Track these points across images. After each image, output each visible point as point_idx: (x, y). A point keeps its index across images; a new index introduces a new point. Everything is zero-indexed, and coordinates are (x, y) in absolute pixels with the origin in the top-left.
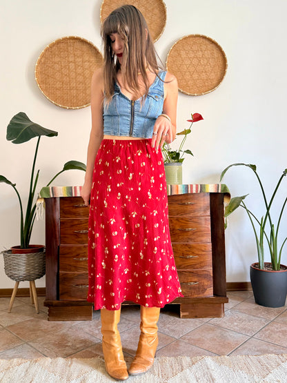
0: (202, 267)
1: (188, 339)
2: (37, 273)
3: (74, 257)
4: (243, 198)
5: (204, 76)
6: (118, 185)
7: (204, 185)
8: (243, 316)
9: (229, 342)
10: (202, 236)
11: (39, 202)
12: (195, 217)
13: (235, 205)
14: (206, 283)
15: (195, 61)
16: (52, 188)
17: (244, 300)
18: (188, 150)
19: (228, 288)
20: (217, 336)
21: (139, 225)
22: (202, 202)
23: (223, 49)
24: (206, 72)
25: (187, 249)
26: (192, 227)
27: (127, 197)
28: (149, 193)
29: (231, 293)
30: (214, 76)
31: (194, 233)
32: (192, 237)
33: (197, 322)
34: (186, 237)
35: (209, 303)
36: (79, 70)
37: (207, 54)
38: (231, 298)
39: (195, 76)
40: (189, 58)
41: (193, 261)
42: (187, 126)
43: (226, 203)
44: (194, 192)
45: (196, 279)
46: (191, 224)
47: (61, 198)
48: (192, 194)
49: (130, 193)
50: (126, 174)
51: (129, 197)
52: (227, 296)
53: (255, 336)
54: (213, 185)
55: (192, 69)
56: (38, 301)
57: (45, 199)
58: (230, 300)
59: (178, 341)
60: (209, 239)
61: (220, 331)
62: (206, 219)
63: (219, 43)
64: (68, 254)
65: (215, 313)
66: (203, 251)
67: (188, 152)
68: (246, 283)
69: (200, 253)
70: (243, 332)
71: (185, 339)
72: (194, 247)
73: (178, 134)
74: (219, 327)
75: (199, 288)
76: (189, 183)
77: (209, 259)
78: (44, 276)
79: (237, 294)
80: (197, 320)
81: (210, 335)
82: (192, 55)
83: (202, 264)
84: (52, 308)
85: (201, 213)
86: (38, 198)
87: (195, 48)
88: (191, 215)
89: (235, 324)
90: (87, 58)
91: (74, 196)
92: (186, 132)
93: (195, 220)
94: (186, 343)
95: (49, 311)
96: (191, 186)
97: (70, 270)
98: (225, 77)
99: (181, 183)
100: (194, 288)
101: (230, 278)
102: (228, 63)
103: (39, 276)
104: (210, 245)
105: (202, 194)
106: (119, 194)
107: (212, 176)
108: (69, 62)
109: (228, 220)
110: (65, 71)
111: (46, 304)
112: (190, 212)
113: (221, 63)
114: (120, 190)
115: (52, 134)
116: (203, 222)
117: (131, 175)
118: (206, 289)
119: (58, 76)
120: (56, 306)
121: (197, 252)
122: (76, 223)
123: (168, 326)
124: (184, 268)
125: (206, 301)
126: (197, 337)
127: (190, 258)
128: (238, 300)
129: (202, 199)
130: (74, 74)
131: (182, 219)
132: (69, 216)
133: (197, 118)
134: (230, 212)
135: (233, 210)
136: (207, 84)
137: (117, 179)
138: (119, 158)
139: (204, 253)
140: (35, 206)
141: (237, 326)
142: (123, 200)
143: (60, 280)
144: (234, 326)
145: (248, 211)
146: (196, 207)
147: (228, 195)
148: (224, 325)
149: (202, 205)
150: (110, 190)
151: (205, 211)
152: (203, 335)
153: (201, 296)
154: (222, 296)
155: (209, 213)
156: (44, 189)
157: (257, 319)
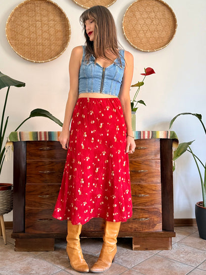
0: (152, 205)
1: (140, 269)
2: (6, 208)
3: (39, 194)
4: (190, 143)
5: (156, 34)
6: (92, 132)
7: (155, 132)
8: (189, 249)
9: (175, 271)
10: (153, 177)
11: (8, 145)
12: (147, 160)
13: (182, 150)
14: (156, 219)
15: (148, 21)
16: (20, 133)
17: (190, 234)
18: (141, 101)
19: (176, 224)
20: (165, 267)
21: (107, 161)
22: (153, 147)
23: (174, 11)
24: (158, 31)
25: (140, 188)
26: (143, 169)
27: (98, 141)
28: (115, 138)
29: (178, 228)
30: (165, 34)
31: (146, 174)
32: (144, 178)
33: (148, 253)
34: (138, 178)
35: (158, 237)
36: (45, 28)
37: (159, 15)
38: (178, 233)
39: (149, 34)
40: (143, 19)
41: (144, 199)
42: (141, 79)
43: (175, 148)
44: (146, 138)
45: (147, 216)
46: (143, 166)
47: (27, 142)
48: (144, 139)
49: (101, 138)
50: (97, 124)
51: (100, 140)
52: (174, 231)
53: (199, 267)
54: (163, 132)
55: (145, 28)
56: (6, 233)
57: (13, 142)
58: (177, 235)
59: (130, 270)
60: (159, 180)
61: (167, 262)
62: (156, 162)
63: (170, 6)
64: (34, 191)
65: (163, 246)
66: (154, 191)
67: (141, 102)
68: (192, 219)
69: (151, 192)
70: (189, 263)
71: (136, 269)
72: (146, 187)
73: (133, 86)
74: (167, 258)
75: (149, 223)
76: (141, 130)
77: (159, 197)
78: (12, 211)
79: (184, 229)
80: (147, 252)
81: (159, 266)
82: (146, 16)
83: (152, 202)
84: (18, 240)
85: (152, 157)
86: (7, 142)
87: (148, 9)
88: (143, 158)
89: (182, 256)
90: (52, 17)
91: (39, 140)
92: (140, 84)
93: (146, 163)
94: (138, 273)
95: (16, 242)
96: (144, 132)
97: (35, 206)
98: (175, 36)
99: (134, 129)
100: (145, 223)
101: (177, 215)
102: (178, 23)
103: (7, 211)
104: (160, 185)
105: (153, 140)
106: (93, 139)
107: (163, 124)
108: (37, 21)
109: (176, 163)
110: (32, 29)
111: (13, 237)
112: (142, 156)
113: (171, 23)
114: (93, 135)
115: (20, 85)
116: (154, 165)
117: (101, 124)
118: (156, 225)
119: (26, 33)
120: (22, 238)
121: (148, 192)
122: (41, 164)
123: (122, 257)
124: (136, 205)
125: (155, 235)
126: (147, 267)
127: (141, 197)
128: (184, 234)
129: (153, 144)
130: (41, 31)
131: (135, 162)
132: (33, 157)
133: (150, 72)
134: (178, 156)
135: (181, 154)
136: (158, 42)
137: (91, 127)
138: (93, 112)
139: (154, 192)
140: (4, 149)
141: (183, 257)
142: (96, 143)
143: (26, 215)
144: (181, 257)
145: (194, 155)
146: (147, 151)
147: (176, 141)
148: (171, 257)
149: (153, 149)
150: (86, 136)
151: (156, 155)
152: (153, 265)
153: (151, 230)
154: (170, 231)
155: (159, 156)
156: (12, 133)
157: (201, 251)
